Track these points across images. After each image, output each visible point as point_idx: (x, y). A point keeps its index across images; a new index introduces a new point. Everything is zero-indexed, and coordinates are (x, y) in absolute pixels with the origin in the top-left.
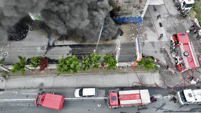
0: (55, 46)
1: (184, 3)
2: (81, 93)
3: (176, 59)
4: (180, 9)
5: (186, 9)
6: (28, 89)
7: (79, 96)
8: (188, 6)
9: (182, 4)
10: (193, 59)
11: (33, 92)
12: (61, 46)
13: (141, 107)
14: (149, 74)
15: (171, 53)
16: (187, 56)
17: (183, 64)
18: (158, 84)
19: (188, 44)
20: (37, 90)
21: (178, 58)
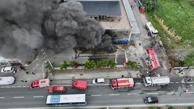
1: (152, 32)
2: (96, 81)
3: (149, 63)
4: (151, 36)
5: (154, 35)
6: (66, 80)
7: (95, 83)
8: (155, 34)
9: (151, 33)
10: (156, 62)
11: (69, 82)
13: (129, 89)
14: (134, 71)
15: (146, 59)
16: (153, 61)
17: (152, 65)
18: (139, 77)
19: (154, 54)
20: (71, 80)
21: (149, 62)
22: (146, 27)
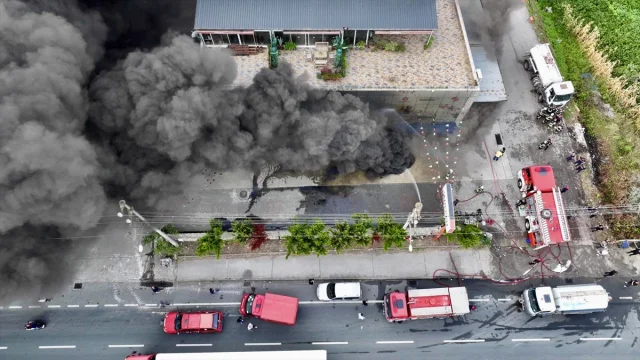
0: (268, 190)
1: (552, 92)
2: (331, 292)
3: (527, 221)
4: (543, 102)
5: (556, 103)
6: (221, 281)
7: (327, 298)
8: (560, 98)
9: (548, 95)
10: (558, 225)
11: (232, 289)
12: (282, 189)
13: (450, 321)
14: (470, 251)
15: (517, 205)
16: (548, 219)
17: (538, 233)
18: (486, 274)
19: (552, 192)
20: (241, 284)
21: (531, 219)
22: (527, 61)
